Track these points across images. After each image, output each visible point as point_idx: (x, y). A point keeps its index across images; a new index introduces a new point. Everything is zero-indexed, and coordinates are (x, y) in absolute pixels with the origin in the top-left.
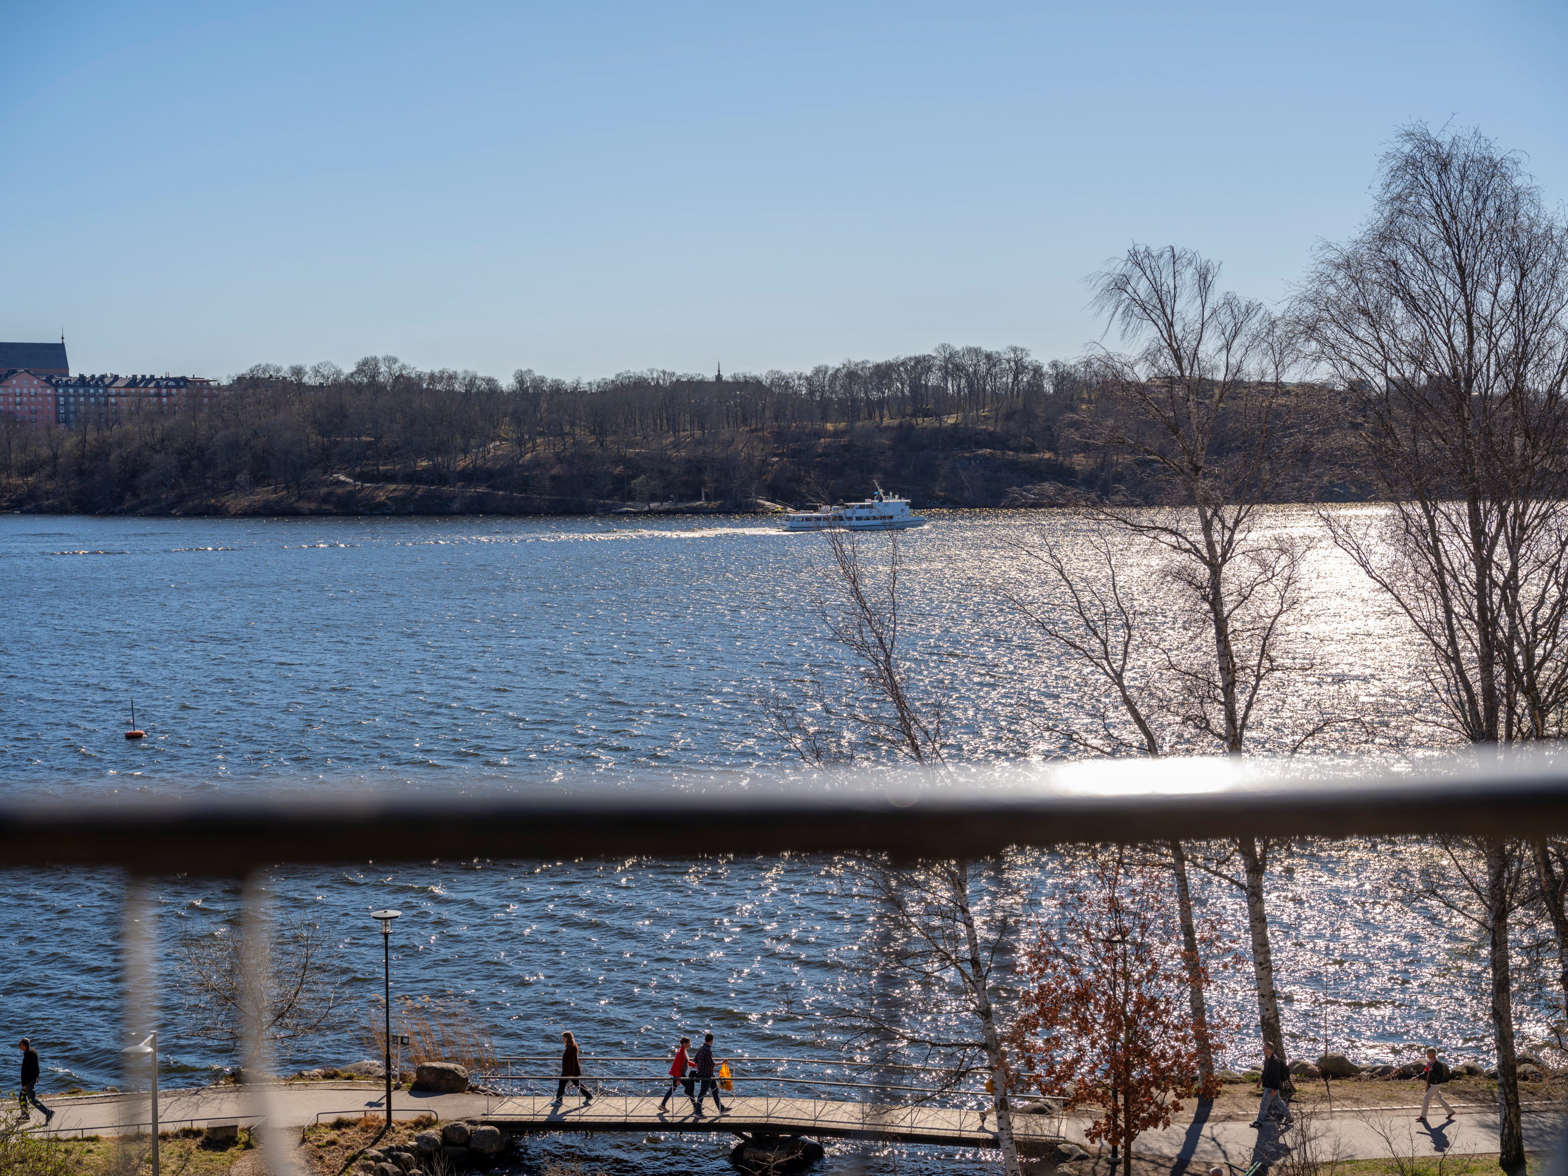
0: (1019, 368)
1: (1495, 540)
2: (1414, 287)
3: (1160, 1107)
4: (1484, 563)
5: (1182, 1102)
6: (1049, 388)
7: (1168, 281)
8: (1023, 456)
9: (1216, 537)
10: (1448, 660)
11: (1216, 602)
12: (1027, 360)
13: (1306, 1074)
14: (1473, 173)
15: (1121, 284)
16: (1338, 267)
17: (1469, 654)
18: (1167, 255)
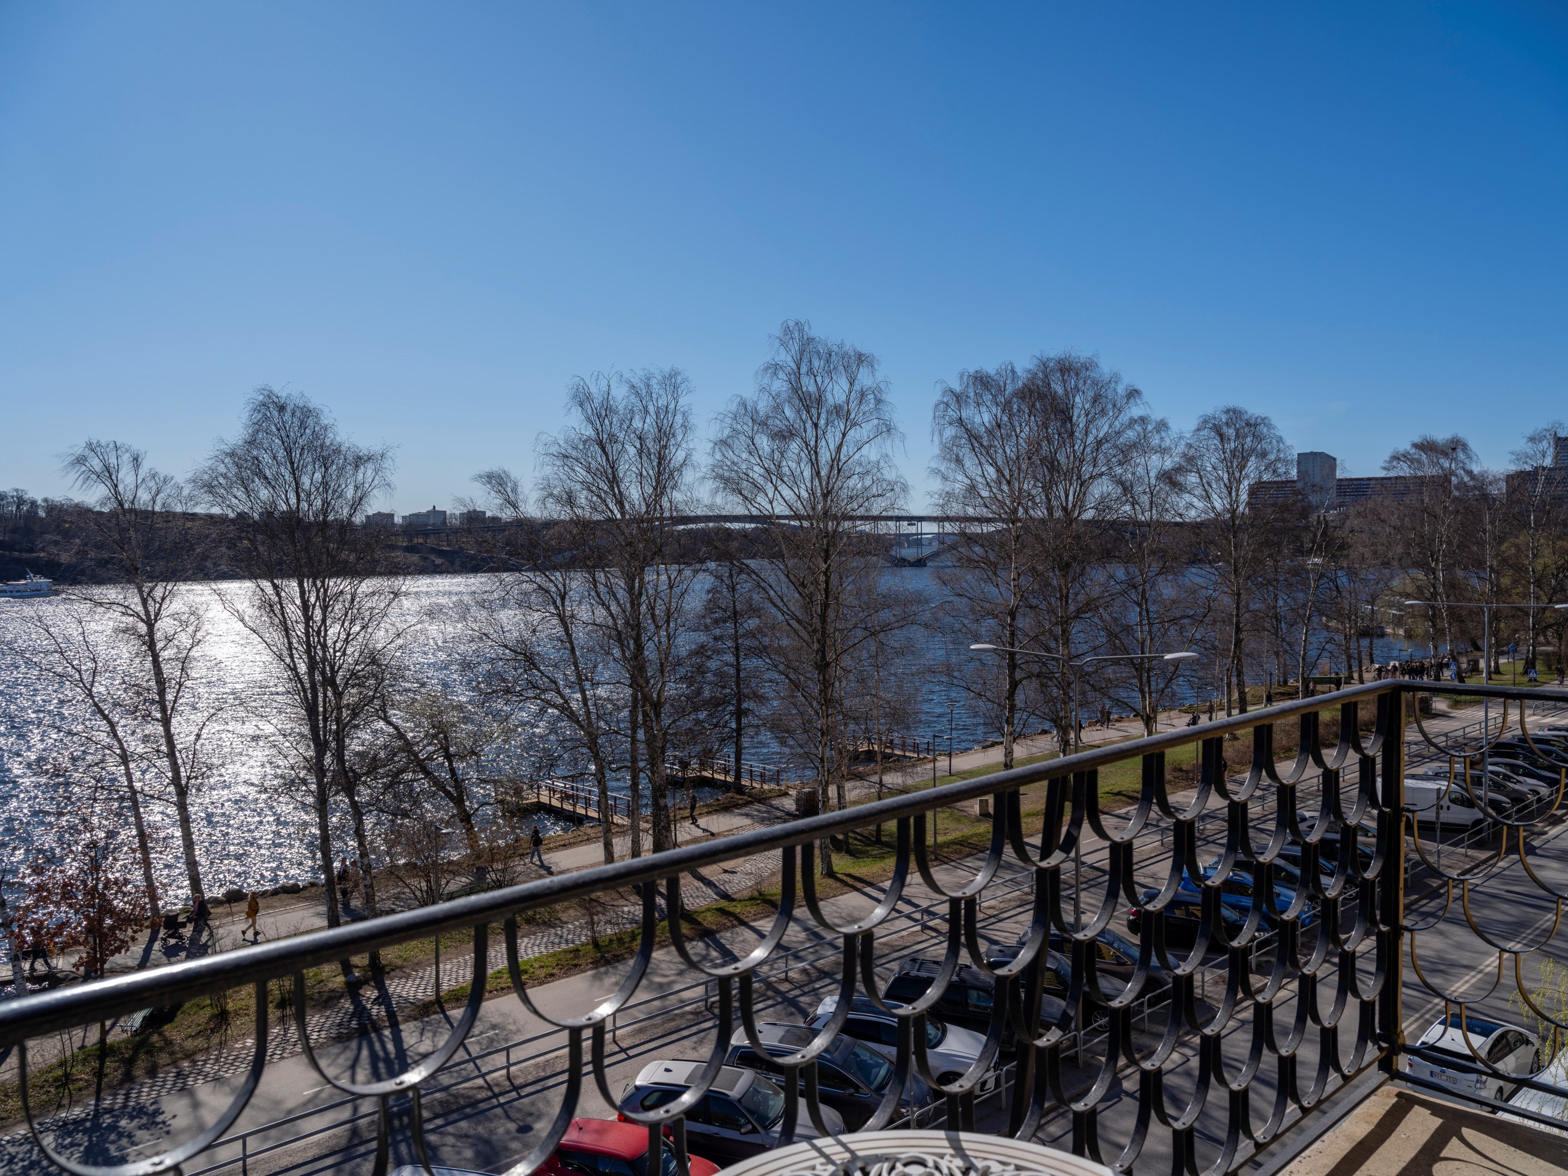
0: (20, 501)
1: (314, 606)
2: (268, 473)
3: (122, 941)
4: (308, 618)
5: (136, 936)
6: (42, 514)
7: (113, 461)
8: (25, 555)
9: (151, 609)
10: (291, 669)
11: (151, 645)
12: (26, 497)
13: (216, 902)
14: (298, 414)
15: (81, 460)
16: (227, 454)
17: (303, 668)
18: (112, 446)
